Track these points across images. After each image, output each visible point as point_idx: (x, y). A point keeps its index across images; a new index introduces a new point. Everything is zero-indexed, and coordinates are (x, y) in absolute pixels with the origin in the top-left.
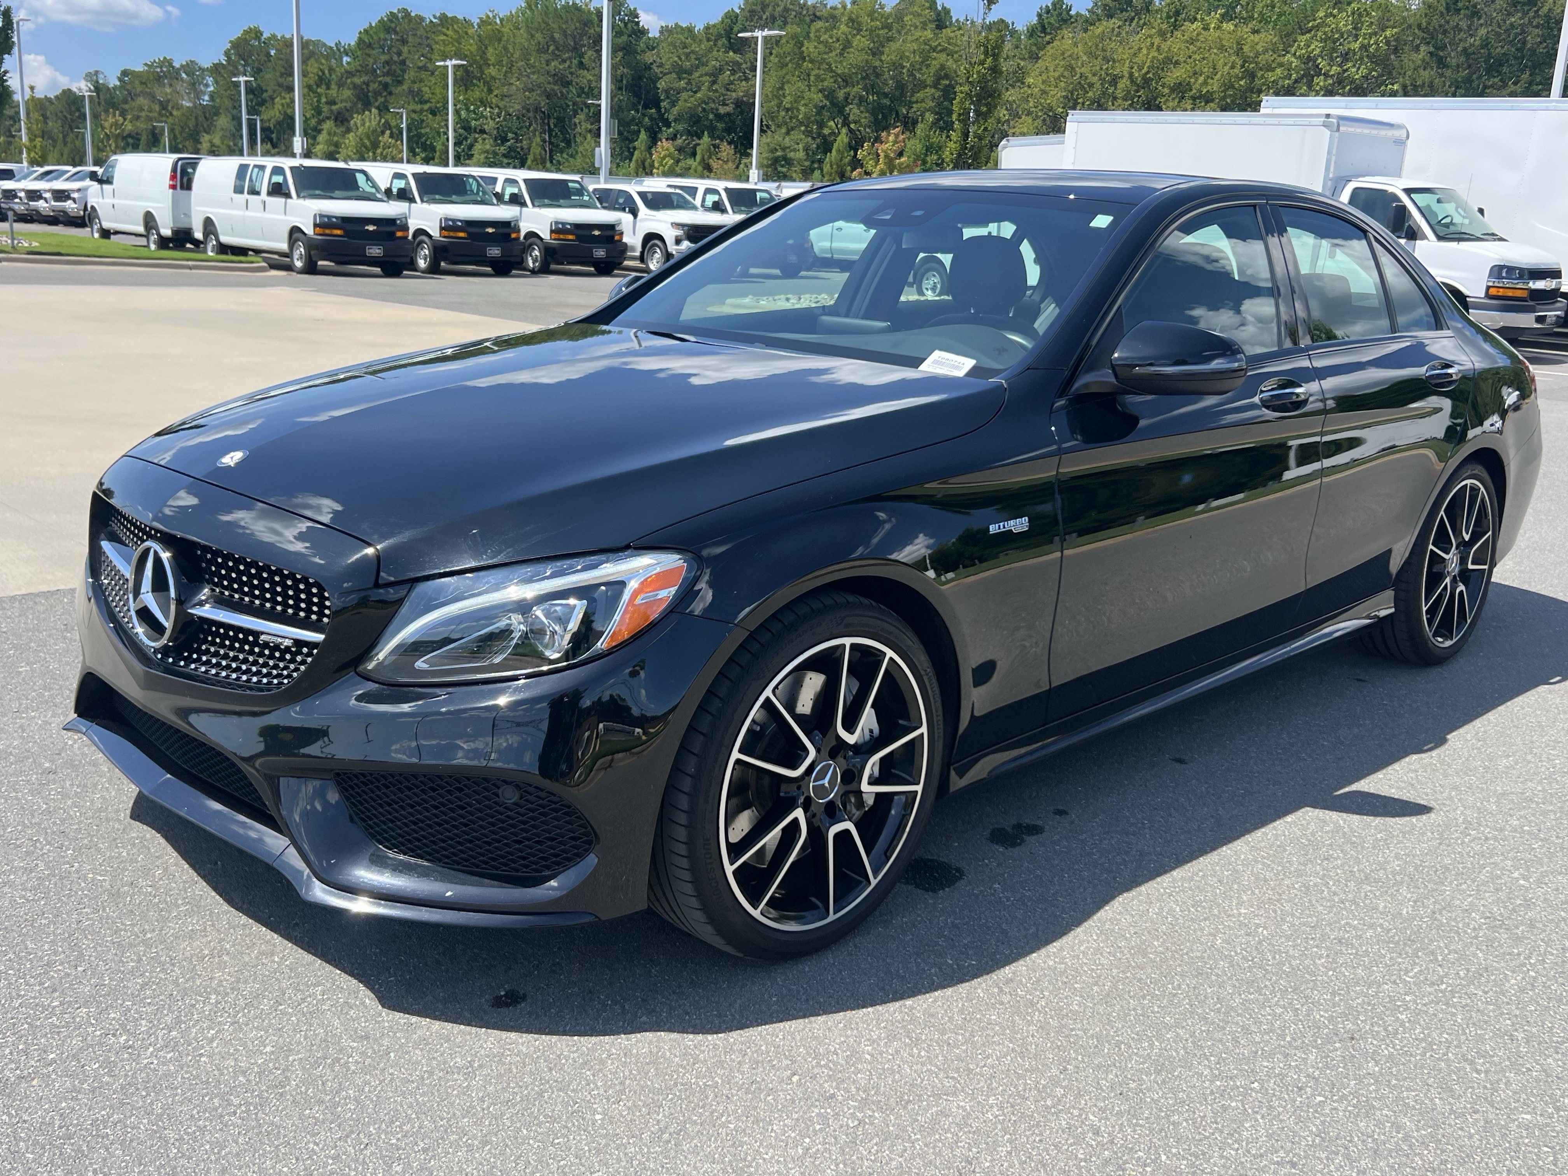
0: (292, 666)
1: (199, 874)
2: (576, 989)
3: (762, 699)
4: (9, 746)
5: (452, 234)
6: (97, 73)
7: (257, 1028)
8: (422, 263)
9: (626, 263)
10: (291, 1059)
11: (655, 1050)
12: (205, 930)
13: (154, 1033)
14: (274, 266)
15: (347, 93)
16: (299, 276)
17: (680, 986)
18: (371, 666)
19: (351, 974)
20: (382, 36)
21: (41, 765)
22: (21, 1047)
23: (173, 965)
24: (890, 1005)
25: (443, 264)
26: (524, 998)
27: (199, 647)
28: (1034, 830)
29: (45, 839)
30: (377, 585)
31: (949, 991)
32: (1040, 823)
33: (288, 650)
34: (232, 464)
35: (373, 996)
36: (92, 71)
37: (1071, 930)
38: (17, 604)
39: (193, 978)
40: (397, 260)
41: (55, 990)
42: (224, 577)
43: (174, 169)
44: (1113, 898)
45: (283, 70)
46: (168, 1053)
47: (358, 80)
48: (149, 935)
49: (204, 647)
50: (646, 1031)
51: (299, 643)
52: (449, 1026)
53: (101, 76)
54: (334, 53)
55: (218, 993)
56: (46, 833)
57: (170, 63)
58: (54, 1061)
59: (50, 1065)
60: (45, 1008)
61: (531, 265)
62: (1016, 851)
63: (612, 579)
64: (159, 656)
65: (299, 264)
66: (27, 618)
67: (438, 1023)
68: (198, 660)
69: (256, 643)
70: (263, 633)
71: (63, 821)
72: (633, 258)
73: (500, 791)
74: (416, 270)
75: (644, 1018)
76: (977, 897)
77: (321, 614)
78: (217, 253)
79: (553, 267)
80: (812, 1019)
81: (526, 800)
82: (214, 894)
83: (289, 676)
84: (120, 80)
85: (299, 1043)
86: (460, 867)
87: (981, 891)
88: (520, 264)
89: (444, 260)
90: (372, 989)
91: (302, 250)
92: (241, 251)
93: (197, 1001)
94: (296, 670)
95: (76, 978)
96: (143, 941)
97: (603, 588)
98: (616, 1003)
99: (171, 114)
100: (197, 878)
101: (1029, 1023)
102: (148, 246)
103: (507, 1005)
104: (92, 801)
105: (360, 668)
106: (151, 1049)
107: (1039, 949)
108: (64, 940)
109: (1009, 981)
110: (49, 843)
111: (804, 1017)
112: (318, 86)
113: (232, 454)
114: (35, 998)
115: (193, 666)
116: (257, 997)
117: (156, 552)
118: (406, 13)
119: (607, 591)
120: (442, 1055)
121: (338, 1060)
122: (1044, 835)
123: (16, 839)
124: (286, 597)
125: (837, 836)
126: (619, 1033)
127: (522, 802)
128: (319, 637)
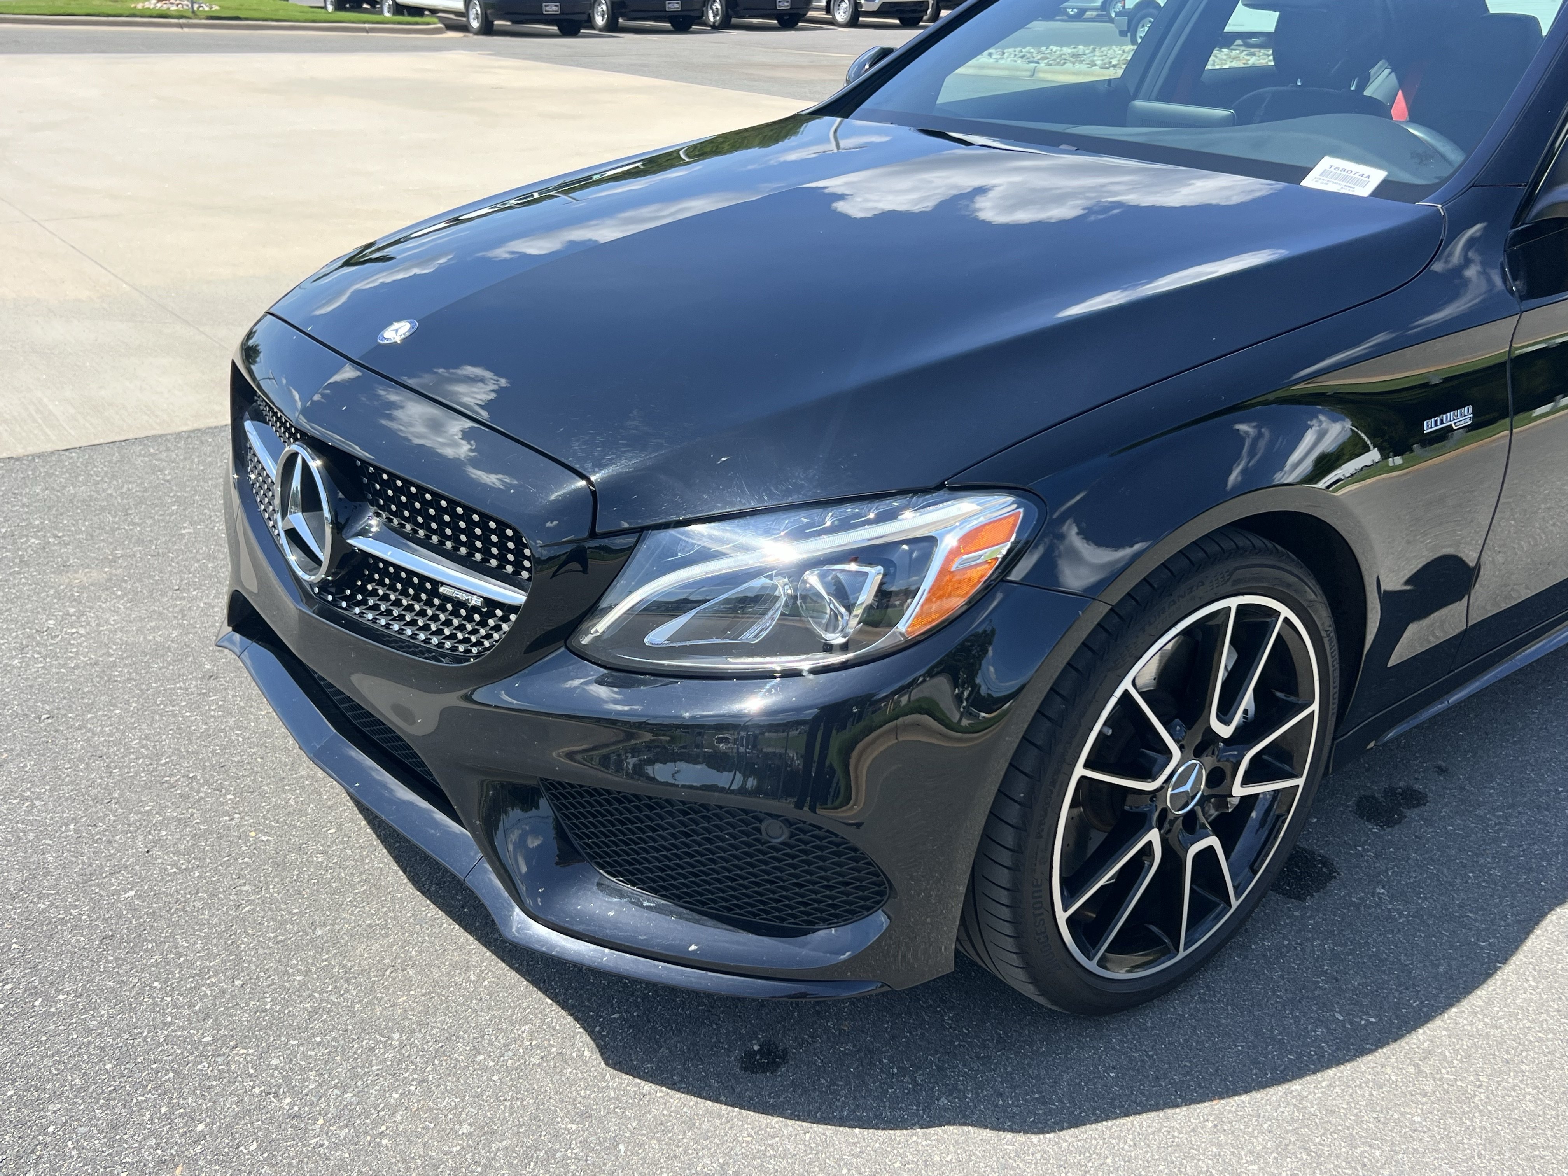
0: (483, 632)
1: (379, 836)
2: (850, 1046)
3: (1118, 693)
4: (167, 638)
7: (451, 1092)
8: (600, 21)
9: (811, 14)
10: (494, 1147)
11: (964, 1158)
12: (385, 927)
13: (324, 1094)
14: (451, 27)
16: (476, 37)
17: (984, 1047)
18: (585, 641)
19: (564, 1005)
21: (201, 666)
22: (163, 1110)
23: (348, 981)
24: (1271, 1090)
25: (621, 20)
26: (784, 1056)
27: (364, 586)
28: (1414, 798)
29: (203, 776)
30: (593, 535)
31: (1346, 1069)
32: (1419, 787)
33: (475, 609)
34: (398, 340)
35: (592, 1044)
37: (1497, 969)
38: (182, 444)
39: (370, 1003)
40: (575, 17)
41: (207, 1017)
42: (391, 500)
44: (1542, 916)
46: (341, 1128)
48: (319, 932)
49: (370, 587)
50: (949, 1123)
51: (491, 604)
52: (692, 1100)
55: (402, 1031)
56: (204, 767)
58: (202, 1136)
59: (197, 1142)
60: (195, 1045)
61: (712, 19)
62: (1395, 833)
63: (917, 534)
64: (317, 590)
65: (475, 24)
66: (192, 462)
67: (677, 1095)
68: (364, 602)
69: (434, 593)
70: (443, 584)
71: (223, 748)
72: (819, 9)
73: (763, 827)
74: (594, 28)
75: (943, 1101)
76: (1357, 907)
77: (518, 566)
78: (394, 14)
79: (734, 20)
80: (1170, 1112)
81: (799, 840)
82: (396, 867)
83: (479, 643)
85: (504, 1121)
86: (705, 909)
87: (1361, 899)
88: (700, 19)
89: (623, 16)
90: (591, 1033)
91: (478, 9)
92: (417, 11)
93: (377, 1042)
94: (488, 636)
95: (233, 997)
96: (312, 941)
97: (905, 547)
98: (903, 1071)
100: (376, 842)
101: (1470, 1131)
102: (325, 8)
103: (764, 1068)
104: (257, 720)
105: (573, 642)
106: (321, 1121)
107: (1459, 1000)
108: (220, 935)
109: (1427, 1055)
110: (206, 782)
111: (1157, 1108)
113: (396, 325)
114: (183, 1028)
115: (357, 610)
116: (449, 1039)
117: (304, 461)
119: (911, 552)
120: (686, 1151)
121: (554, 1152)
122: (1426, 808)
123: (171, 775)
124: (472, 536)
125: (1198, 856)
126: (912, 1126)
127: (793, 842)
128: (517, 597)
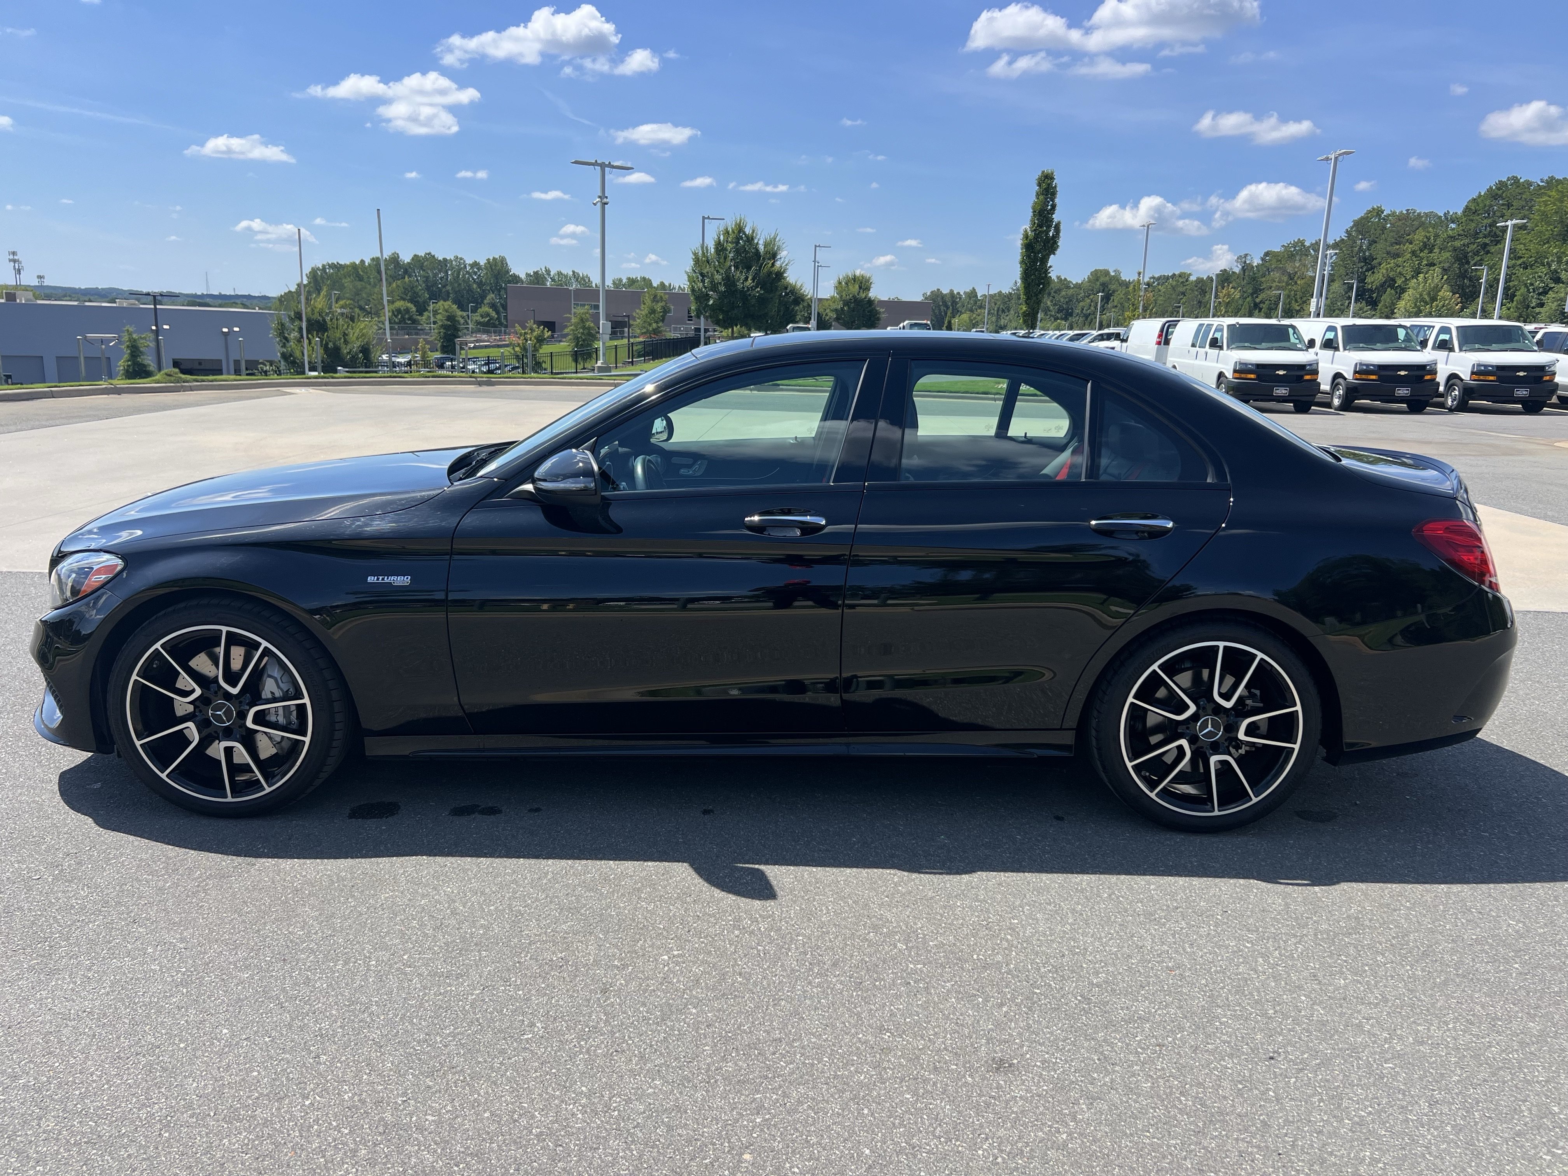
5: (1364, 377)
6: (1246, 255)
15: (1447, 255)
20: (1488, 203)
36: (1242, 254)
43: (1162, 330)
45: (1393, 240)
47: (1457, 244)
53: (1249, 258)
54: (1442, 222)
57: (1302, 243)
74: (1331, 408)
79: (1466, 405)
84: (1262, 259)
99: (1296, 283)
112: (1421, 251)
118: (1516, 180)
